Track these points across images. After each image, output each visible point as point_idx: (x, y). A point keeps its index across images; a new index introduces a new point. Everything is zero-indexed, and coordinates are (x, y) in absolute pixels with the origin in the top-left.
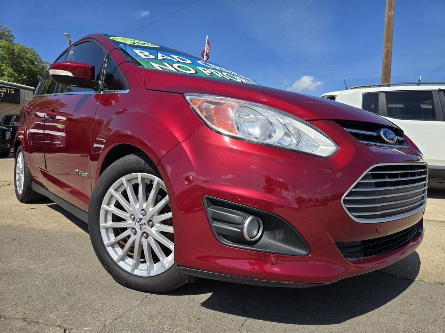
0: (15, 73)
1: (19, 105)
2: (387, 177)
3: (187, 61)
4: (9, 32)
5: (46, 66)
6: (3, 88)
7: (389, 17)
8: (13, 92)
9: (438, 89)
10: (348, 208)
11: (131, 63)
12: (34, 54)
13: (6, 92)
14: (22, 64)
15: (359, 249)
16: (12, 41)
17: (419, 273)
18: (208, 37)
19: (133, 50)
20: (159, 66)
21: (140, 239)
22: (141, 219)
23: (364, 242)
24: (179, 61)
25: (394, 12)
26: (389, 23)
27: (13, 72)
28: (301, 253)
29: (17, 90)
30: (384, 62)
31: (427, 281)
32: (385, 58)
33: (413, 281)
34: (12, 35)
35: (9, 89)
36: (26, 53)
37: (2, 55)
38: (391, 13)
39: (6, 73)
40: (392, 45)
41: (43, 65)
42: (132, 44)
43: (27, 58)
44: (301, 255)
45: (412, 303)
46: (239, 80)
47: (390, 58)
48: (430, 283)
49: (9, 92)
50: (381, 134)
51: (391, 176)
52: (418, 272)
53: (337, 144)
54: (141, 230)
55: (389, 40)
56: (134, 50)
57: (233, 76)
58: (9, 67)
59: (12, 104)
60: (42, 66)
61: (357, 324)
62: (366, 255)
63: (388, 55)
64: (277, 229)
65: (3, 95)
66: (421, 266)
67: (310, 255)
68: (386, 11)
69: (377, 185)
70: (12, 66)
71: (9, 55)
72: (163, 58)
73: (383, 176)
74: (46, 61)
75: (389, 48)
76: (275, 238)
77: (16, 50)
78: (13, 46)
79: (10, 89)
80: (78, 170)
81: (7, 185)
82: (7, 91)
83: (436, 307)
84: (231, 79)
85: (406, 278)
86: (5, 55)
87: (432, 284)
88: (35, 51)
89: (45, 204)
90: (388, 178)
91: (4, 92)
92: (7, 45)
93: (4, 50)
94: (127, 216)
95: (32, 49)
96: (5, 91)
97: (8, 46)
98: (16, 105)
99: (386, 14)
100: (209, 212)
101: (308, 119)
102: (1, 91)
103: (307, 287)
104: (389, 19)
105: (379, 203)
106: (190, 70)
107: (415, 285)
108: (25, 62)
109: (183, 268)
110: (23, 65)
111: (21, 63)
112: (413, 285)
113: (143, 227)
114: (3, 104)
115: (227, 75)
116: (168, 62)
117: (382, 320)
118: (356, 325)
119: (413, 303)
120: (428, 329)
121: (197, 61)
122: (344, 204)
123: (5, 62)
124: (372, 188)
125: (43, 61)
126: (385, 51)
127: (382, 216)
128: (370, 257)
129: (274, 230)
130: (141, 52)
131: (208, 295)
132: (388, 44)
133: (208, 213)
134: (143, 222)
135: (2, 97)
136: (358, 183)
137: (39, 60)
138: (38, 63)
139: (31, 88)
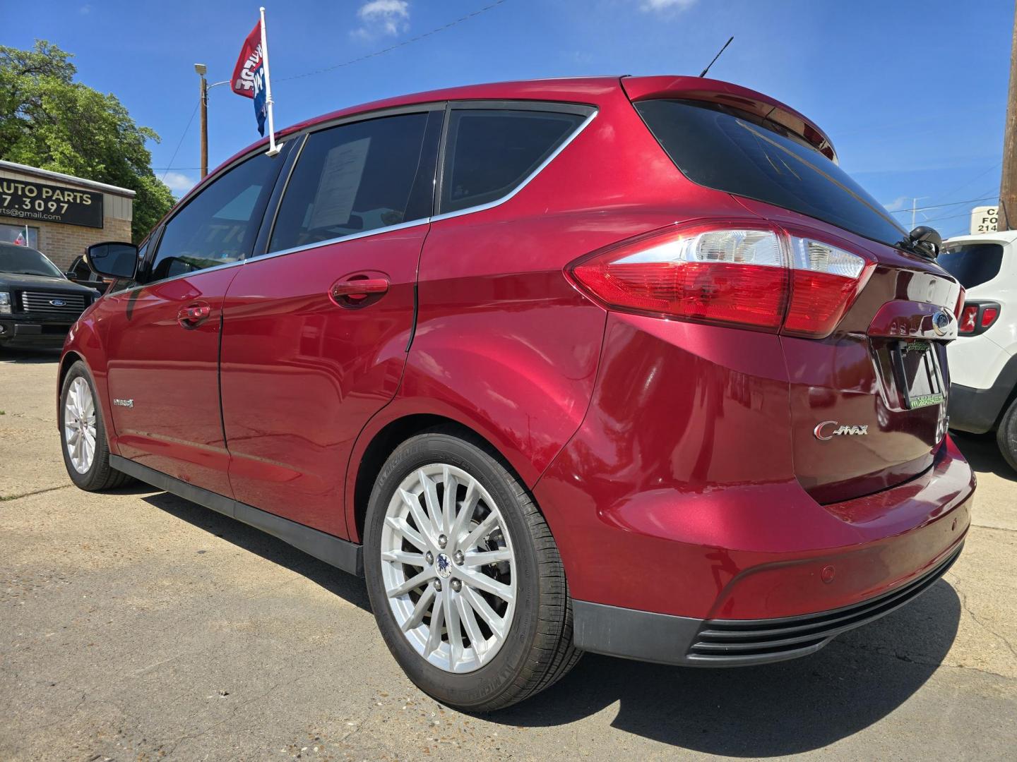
0: (78, 155)
1: (101, 230)
4: (62, 59)
5: (143, 137)
6: (66, 193)
8: (87, 201)
12: (117, 108)
13: (72, 201)
14: (94, 135)
16: (70, 79)
27: (72, 153)
29: (97, 197)
34: (70, 65)
35: (79, 195)
36: (103, 107)
37: (47, 111)
39: (57, 155)
41: (136, 134)
43: (105, 120)
49: (78, 201)
58: (63, 140)
59: (84, 230)
60: (134, 139)
65: (65, 209)
70: (70, 139)
71: (63, 113)
74: (142, 127)
77: (81, 102)
78: (72, 91)
79: (81, 195)
82: (75, 198)
86: (54, 111)
88: (119, 103)
91: (68, 202)
92: (58, 89)
93: (54, 100)
95: (112, 98)
96: (71, 199)
97: (62, 92)
98: (94, 231)
102: (62, 199)
108: (100, 129)
110: (97, 137)
111: (92, 133)
114: (65, 229)
123: (55, 127)
125: (136, 126)
135: (63, 212)
137: (127, 124)
138: (125, 130)
139: (127, 192)
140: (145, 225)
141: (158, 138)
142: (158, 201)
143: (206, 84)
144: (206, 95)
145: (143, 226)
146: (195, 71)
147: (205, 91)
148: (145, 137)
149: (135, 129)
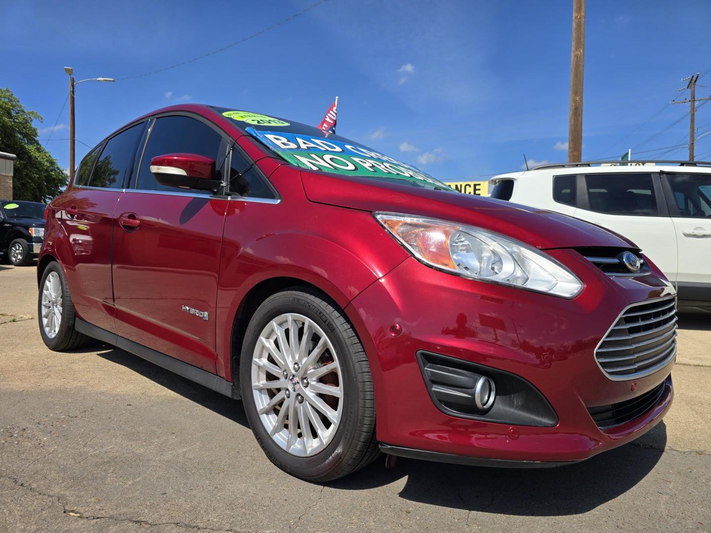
2: (640, 320)
3: (335, 148)
5: (30, 118)
7: (577, 57)
9: (659, 171)
10: (600, 363)
11: (275, 159)
12: (11, 98)
15: (609, 414)
17: (667, 439)
18: (338, 99)
19: (265, 135)
20: (309, 162)
21: (295, 404)
22: (294, 376)
23: (616, 406)
24: (328, 150)
25: (583, 50)
26: (577, 66)
28: (546, 423)
30: (572, 123)
31: (680, 450)
32: (573, 117)
33: (662, 451)
38: (580, 51)
40: (582, 98)
41: (25, 116)
42: (255, 123)
44: (547, 425)
45: (669, 480)
46: (407, 174)
47: (580, 118)
48: (684, 453)
50: (624, 260)
51: (644, 318)
52: (665, 438)
53: (580, 279)
54: (294, 391)
55: (578, 91)
56: (267, 136)
57: (396, 166)
60: (23, 119)
61: (610, 510)
62: (618, 421)
63: (577, 112)
64: (514, 393)
66: (667, 429)
67: (558, 425)
68: (573, 49)
69: (632, 331)
72: (307, 147)
73: (635, 319)
74: (30, 111)
75: (578, 102)
76: (511, 404)
80: (188, 308)
81: (10, 321)
83: (700, 484)
84: (398, 174)
85: (652, 446)
87: (687, 453)
88: (12, 95)
89: (93, 353)
90: (642, 321)
94: (279, 372)
95: (8, 91)
99: (572, 52)
100: (426, 372)
101: (543, 248)
103: (555, 467)
104: (577, 59)
105: (633, 353)
106: (348, 166)
107: (666, 456)
109: (390, 447)
112: (664, 455)
113: (297, 386)
115: (390, 166)
116: (317, 153)
117: (639, 503)
118: (608, 511)
119: (671, 480)
120: (697, 511)
121: (346, 146)
122: (596, 357)
124: (626, 335)
125: (25, 111)
126: (573, 108)
127: (636, 370)
128: (623, 424)
129: (510, 394)
130: (276, 139)
131: (403, 482)
132: (577, 96)
133: (424, 373)
134: (296, 379)
136: (612, 330)
137: (18, 109)
138: (17, 113)
139: (9, 156)
140: (30, 179)
141: (42, 119)
142: (40, 163)
143: (74, 81)
144: (73, 89)
145: (28, 180)
146: (65, 72)
147: (73, 86)
148: (32, 118)
149: (25, 113)
